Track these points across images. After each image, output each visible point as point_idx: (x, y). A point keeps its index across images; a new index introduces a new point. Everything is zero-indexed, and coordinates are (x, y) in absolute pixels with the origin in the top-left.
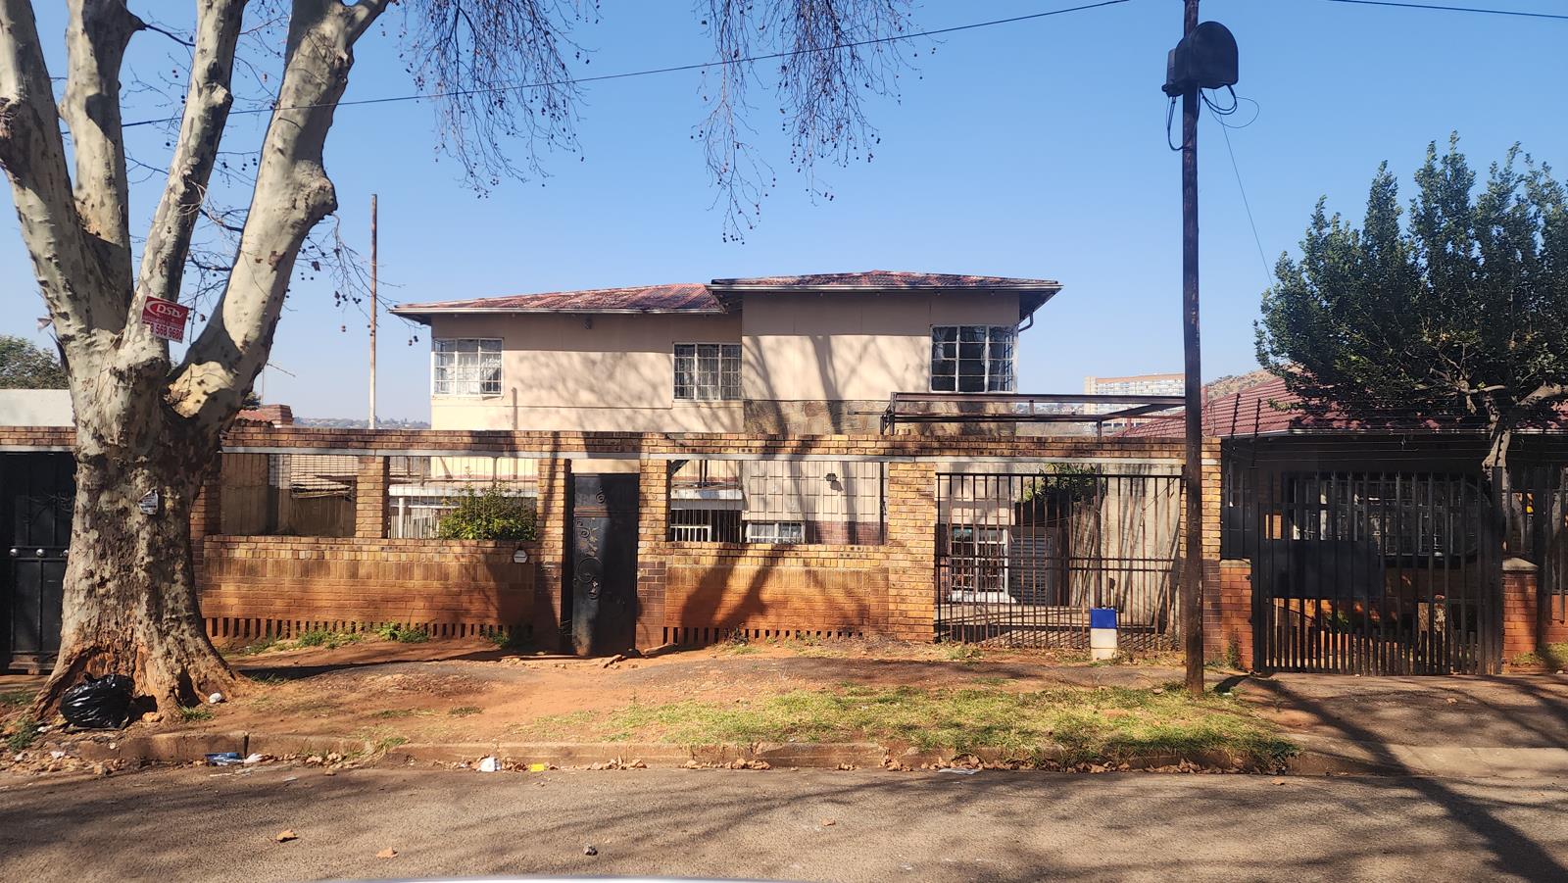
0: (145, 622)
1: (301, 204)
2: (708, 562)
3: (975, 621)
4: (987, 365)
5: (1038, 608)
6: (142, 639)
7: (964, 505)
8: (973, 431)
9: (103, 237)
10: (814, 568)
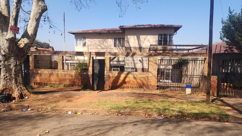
0: (14, 84)
1: (40, 9)
2: (116, 75)
3: (164, 85)
4: (168, 41)
5: (176, 83)
6: (14, 87)
7: (163, 65)
8: (165, 52)
9: (5, 15)
10: (135, 76)
